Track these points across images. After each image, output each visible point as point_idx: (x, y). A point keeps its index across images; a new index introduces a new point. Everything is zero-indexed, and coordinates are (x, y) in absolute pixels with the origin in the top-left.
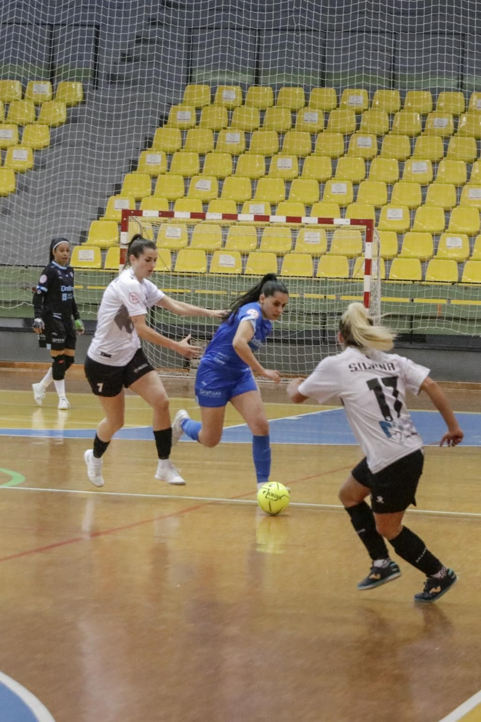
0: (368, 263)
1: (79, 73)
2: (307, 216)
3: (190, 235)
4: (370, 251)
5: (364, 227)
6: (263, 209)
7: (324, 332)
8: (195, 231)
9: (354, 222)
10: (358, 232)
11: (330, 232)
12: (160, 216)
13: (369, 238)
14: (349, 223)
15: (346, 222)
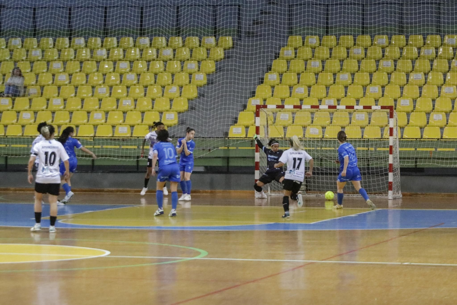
0: (391, 130)
1: (230, 31)
2: (357, 105)
3: (293, 117)
4: (392, 123)
5: (388, 110)
6: (333, 102)
7: (368, 169)
8: (296, 116)
9: (383, 107)
10: (385, 113)
11: (370, 114)
12: (277, 108)
13: (391, 116)
14: (380, 108)
15: (378, 107)
